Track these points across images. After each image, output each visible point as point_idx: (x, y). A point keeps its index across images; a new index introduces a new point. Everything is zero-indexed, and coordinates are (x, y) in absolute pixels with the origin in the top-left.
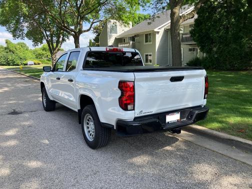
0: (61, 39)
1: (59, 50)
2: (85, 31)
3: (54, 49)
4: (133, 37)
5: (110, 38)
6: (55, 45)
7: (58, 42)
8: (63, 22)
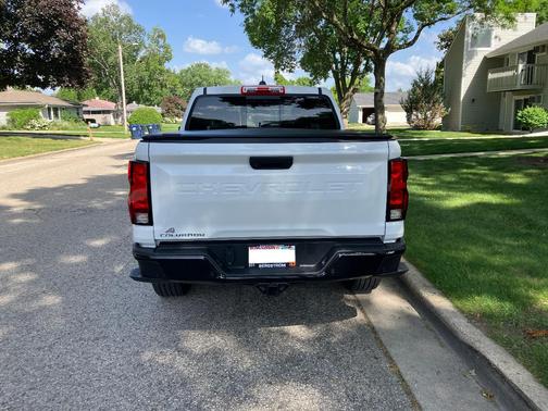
0: (362, 68)
1: (355, 91)
2: (400, 48)
3: (346, 90)
4: (530, 52)
5: (471, 57)
6: (348, 79)
7: (355, 74)
8: (351, 31)
